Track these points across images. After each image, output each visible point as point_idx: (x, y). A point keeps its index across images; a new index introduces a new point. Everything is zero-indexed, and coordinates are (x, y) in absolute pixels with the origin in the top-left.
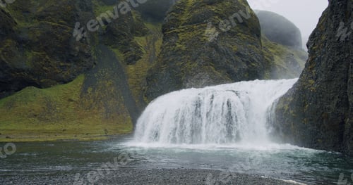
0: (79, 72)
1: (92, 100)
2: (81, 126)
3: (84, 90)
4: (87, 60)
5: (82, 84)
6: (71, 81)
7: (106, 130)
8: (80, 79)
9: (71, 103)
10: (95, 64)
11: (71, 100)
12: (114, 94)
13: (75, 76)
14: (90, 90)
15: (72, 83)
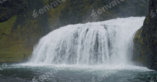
0: (13, 14)
1: (19, 34)
2: (7, 52)
3: (15, 27)
4: (19, 5)
5: (14, 22)
6: (7, 20)
7: (24, 55)
8: (14, 19)
9: (5, 36)
10: (26, 7)
11: (4, 34)
12: (36, 30)
13: (10, 17)
14: (19, 26)
15: (6, 22)
